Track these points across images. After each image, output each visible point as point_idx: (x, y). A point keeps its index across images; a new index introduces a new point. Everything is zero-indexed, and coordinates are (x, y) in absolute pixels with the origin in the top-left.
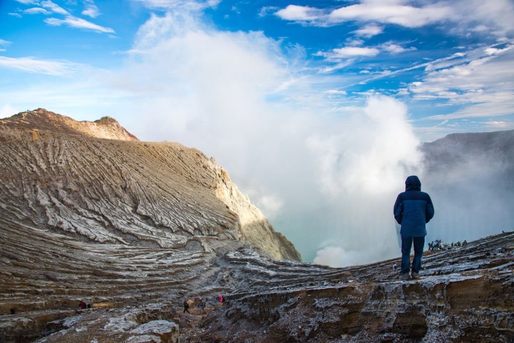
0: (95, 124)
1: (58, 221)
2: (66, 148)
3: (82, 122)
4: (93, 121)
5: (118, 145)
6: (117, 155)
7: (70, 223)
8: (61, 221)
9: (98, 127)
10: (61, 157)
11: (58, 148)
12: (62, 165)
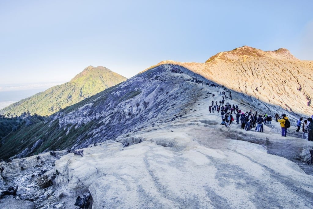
0: (275, 52)
1: (258, 103)
2: (262, 64)
3: (267, 51)
4: (273, 51)
5: (295, 63)
6: (294, 69)
7: (265, 105)
8: (260, 103)
9: (276, 54)
10: (259, 69)
11: (257, 65)
12: (260, 73)
